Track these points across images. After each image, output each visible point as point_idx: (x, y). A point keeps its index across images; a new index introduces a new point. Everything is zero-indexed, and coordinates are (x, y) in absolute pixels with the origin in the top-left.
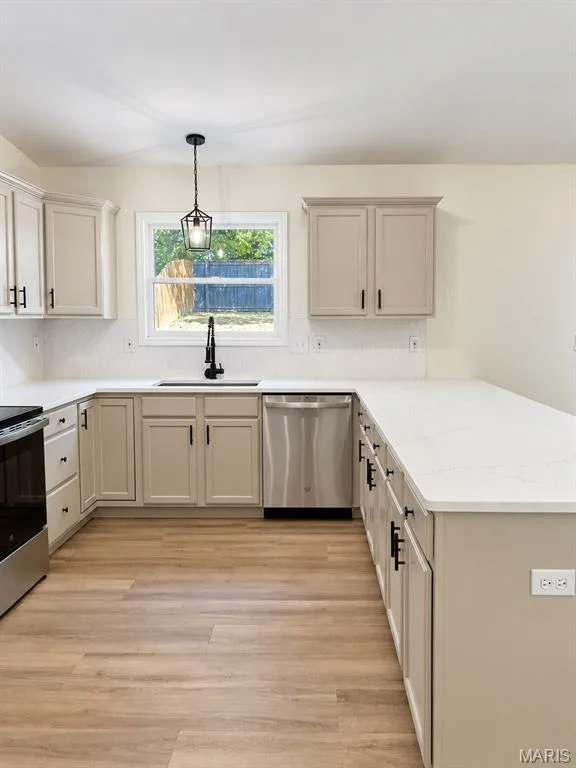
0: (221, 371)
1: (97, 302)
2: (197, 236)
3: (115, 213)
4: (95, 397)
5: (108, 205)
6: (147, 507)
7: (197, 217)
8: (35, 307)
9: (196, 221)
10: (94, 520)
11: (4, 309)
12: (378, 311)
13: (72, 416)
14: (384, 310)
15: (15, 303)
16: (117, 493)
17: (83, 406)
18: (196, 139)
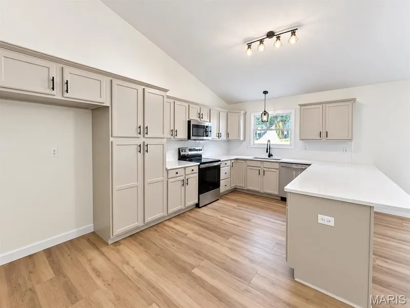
0: (272, 155)
1: (239, 136)
2: (265, 118)
3: (245, 114)
4: (236, 159)
5: (243, 112)
6: (248, 190)
7: (265, 113)
8: (224, 137)
9: (265, 115)
10: (235, 191)
11: (216, 138)
12: (326, 138)
13: (229, 163)
14: (329, 138)
15: (219, 137)
16: (240, 185)
17: (232, 161)
18: (265, 92)
